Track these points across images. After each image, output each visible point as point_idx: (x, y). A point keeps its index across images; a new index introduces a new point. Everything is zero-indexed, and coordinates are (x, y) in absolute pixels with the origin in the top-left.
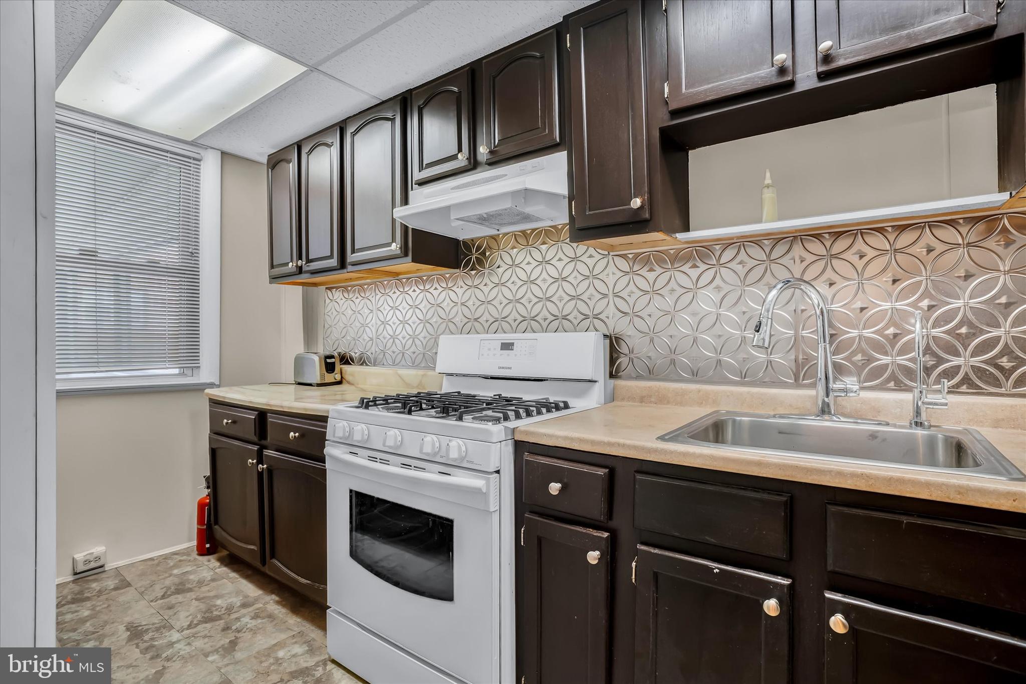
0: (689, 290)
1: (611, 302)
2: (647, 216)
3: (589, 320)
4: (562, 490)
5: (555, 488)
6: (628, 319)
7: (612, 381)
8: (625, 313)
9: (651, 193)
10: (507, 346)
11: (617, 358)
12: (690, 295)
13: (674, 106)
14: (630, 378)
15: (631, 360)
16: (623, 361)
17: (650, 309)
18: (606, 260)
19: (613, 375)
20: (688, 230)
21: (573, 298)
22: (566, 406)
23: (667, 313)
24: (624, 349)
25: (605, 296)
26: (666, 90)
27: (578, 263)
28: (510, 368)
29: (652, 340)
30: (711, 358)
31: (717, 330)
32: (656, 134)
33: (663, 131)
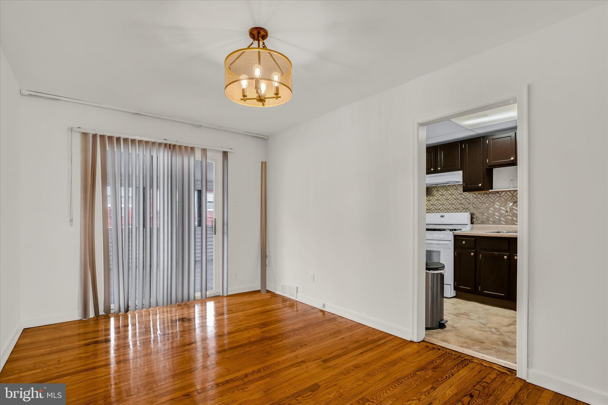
0: (493, 202)
1: (471, 205)
2: (482, 188)
3: (465, 210)
4: (465, 243)
5: (464, 242)
6: (476, 209)
7: (471, 225)
8: (475, 208)
9: (483, 183)
10: (442, 216)
11: (473, 219)
12: (493, 204)
13: (489, 165)
14: (476, 224)
15: (477, 219)
16: (475, 220)
17: (482, 207)
18: (470, 194)
19: (472, 223)
20: (492, 189)
21: (460, 204)
22: (461, 230)
23: (487, 208)
24: (475, 217)
25: (470, 203)
26: (488, 161)
27: (462, 195)
28: (443, 222)
29: (483, 214)
30: (497, 219)
31: (499, 212)
32: (485, 170)
33: (486, 169)
